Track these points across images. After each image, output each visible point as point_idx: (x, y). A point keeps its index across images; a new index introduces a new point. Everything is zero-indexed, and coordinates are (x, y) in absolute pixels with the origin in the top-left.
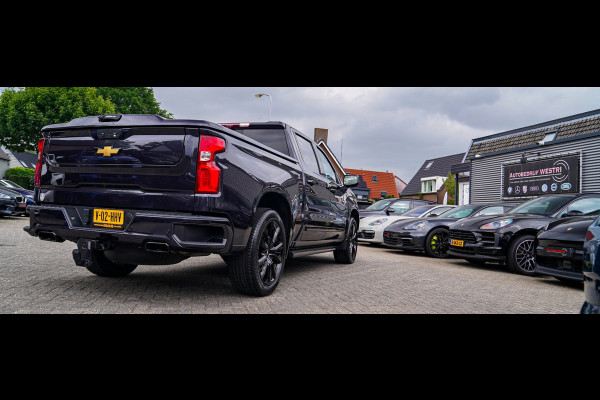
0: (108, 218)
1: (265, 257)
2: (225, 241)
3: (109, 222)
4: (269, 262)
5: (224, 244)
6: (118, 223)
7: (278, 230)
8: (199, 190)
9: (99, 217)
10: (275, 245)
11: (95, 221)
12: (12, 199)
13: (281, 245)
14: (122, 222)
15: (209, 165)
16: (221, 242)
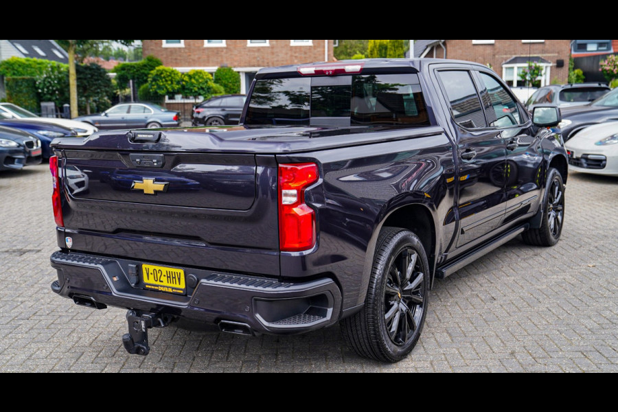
0: (164, 279)
1: (396, 305)
2: (330, 311)
3: (165, 283)
4: (403, 307)
5: (329, 316)
6: (177, 286)
7: (414, 257)
8: (285, 246)
9: (151, 277)
10: (412, 280)
11: (145, 280)
12: (20, 145)
13: (421, 275)
14: (183, 286)
15: (296, 210)
16: (325, 316)
